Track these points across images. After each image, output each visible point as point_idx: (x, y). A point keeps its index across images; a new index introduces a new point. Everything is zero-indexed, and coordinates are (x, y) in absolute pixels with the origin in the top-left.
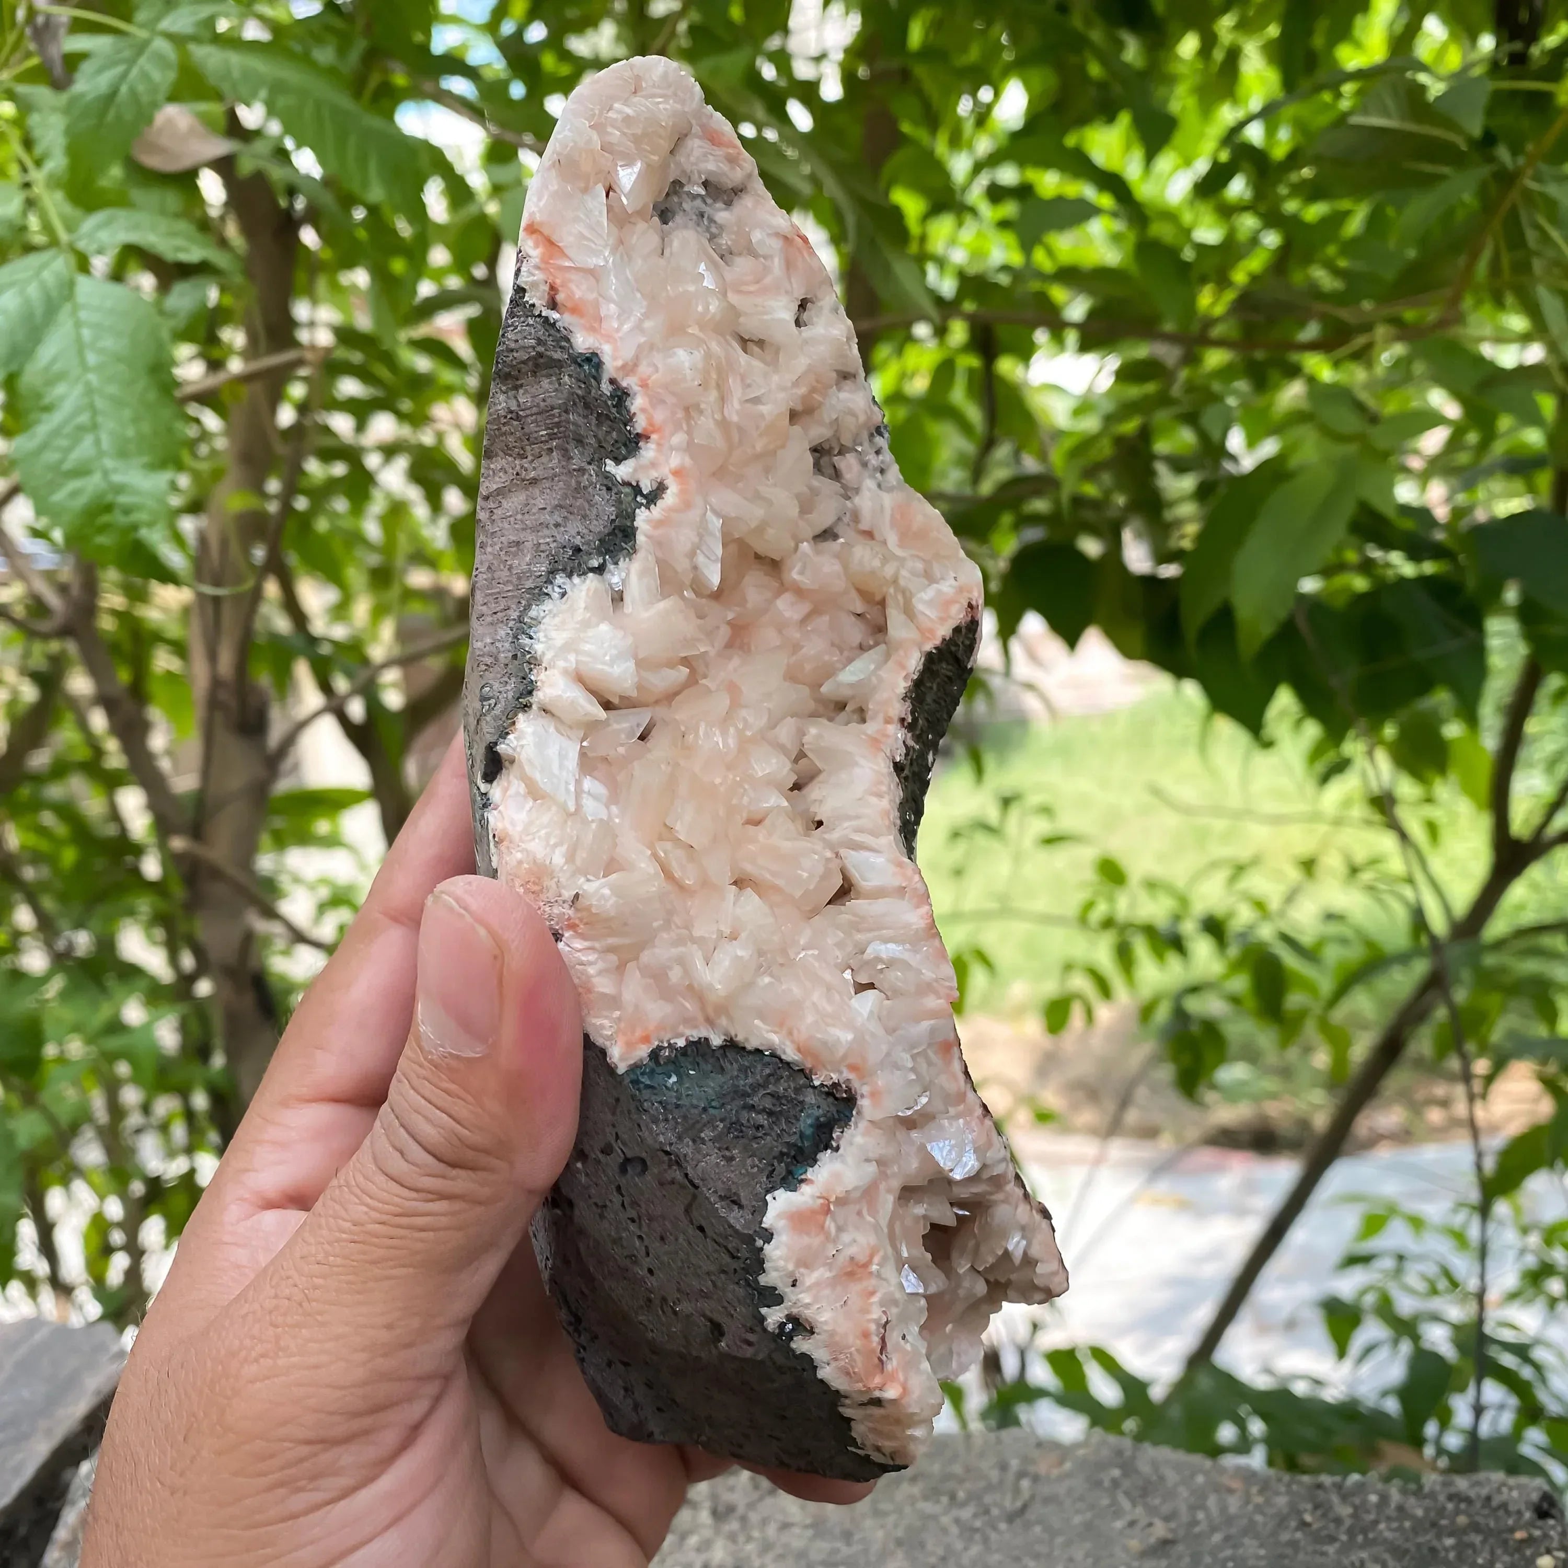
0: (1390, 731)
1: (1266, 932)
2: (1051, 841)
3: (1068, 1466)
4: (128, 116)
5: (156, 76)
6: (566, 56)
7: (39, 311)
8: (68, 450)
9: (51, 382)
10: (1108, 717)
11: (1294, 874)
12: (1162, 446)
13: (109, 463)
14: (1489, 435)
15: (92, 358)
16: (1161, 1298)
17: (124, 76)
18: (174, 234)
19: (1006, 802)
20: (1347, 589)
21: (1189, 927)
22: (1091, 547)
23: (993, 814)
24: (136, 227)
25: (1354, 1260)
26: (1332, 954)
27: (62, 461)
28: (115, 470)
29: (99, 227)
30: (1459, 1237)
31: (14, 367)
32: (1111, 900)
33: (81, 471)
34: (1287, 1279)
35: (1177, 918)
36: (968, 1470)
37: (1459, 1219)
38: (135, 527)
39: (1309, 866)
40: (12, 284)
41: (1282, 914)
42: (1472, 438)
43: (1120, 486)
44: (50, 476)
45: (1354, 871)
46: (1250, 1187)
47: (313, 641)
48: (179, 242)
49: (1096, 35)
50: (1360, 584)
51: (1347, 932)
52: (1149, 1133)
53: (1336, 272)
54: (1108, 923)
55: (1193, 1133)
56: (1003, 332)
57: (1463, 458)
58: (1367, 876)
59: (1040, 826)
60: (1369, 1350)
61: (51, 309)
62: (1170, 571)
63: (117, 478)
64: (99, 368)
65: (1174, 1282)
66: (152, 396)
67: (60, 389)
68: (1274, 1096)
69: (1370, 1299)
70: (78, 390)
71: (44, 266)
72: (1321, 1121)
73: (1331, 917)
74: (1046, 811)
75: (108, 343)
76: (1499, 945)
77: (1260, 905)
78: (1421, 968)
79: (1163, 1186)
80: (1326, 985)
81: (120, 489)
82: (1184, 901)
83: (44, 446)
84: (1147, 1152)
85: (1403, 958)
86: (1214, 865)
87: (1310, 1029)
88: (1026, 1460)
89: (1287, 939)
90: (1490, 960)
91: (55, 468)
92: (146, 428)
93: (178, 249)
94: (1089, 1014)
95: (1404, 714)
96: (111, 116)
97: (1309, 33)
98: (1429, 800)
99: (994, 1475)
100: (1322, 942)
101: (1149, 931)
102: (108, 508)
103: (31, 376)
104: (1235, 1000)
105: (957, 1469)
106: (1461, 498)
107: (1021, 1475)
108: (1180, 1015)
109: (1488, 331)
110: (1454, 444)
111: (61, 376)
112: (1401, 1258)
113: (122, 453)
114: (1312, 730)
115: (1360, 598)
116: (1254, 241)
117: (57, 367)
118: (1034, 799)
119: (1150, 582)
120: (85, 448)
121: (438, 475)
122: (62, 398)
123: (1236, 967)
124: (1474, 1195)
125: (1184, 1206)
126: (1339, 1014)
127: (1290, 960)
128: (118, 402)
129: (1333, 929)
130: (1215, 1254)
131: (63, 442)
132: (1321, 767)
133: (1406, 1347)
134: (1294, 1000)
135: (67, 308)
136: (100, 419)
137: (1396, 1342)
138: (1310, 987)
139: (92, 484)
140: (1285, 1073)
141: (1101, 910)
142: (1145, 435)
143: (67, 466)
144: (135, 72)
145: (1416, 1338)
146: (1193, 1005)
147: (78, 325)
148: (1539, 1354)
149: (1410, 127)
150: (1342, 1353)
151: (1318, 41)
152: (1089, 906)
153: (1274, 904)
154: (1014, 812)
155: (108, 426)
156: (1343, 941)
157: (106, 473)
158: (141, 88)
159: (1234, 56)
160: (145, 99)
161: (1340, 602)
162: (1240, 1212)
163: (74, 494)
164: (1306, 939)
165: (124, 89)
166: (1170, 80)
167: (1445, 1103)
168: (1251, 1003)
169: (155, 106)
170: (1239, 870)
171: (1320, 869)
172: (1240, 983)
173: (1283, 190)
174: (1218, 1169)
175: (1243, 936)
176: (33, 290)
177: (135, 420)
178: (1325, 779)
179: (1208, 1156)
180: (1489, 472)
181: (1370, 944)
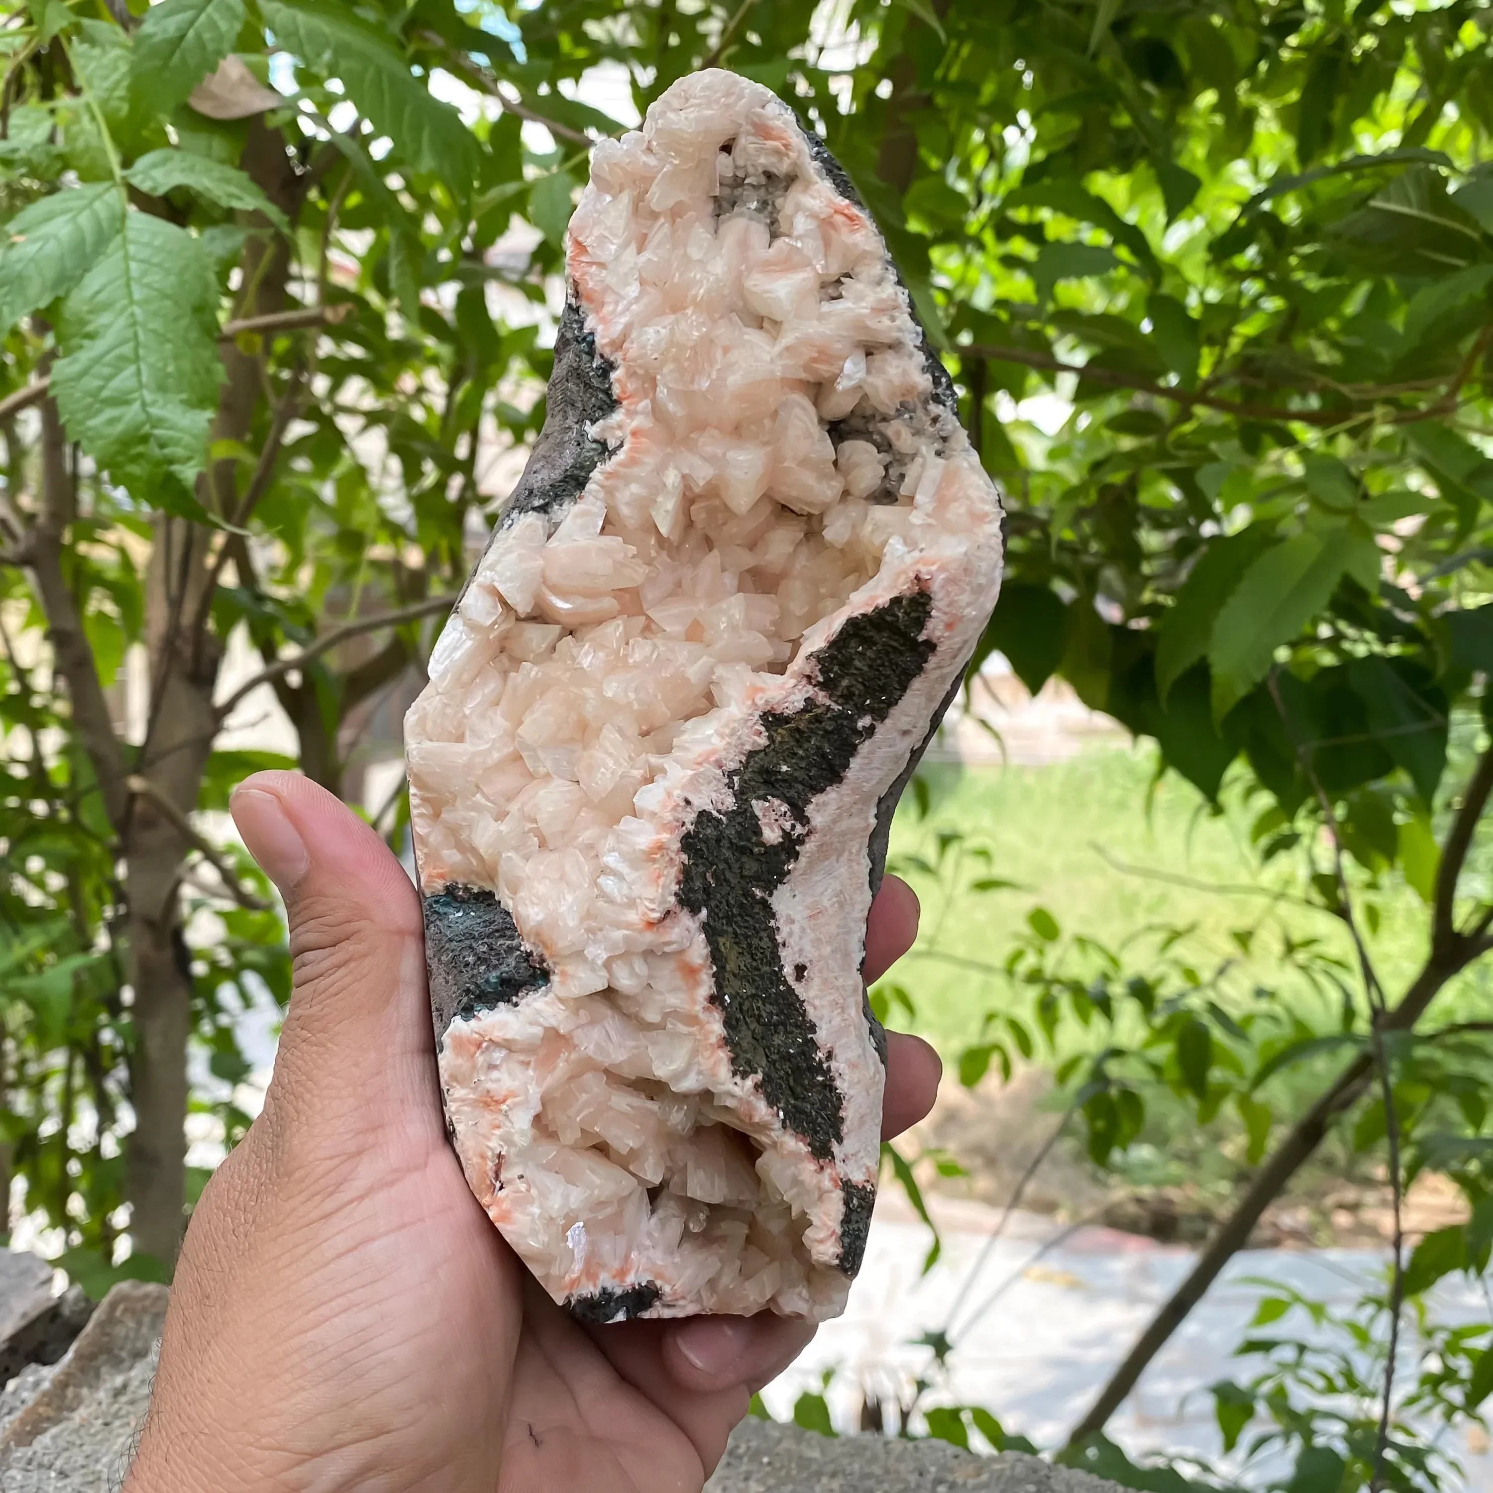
0: (1340, 811)
1: (1195, 1002)
2: (984, 886)
3: (985, 1477)
4: (192, 62)
5: (223, 25)
6: (581, 39)
7: (90, 238)
8: (109, 378)
9: (96, 310)
10: (1044, 771)
11: (1229, 948)
12: (1145, 498)
13: (148, 396)
14: (1468, 523)
15: (137, 294)
16: (1044, 1379)
17: (192, 23)
18: (228, 181)
19: (945, 841)
20: (1313, 662)
21: (1117, 989)
22: (1065, 591)
23: (930, 852)
24: (192, 169)
25: (1253, 1347)
26: (1260, 1031)
27: (102, 388)
28: (154, 403)
29: (155, 166)
30: (1362, 1335)
31: (61, 293)
32: (1041, 952)
33: (120, 400)
34: (1173, 1372)
35: (1106, 978)
36: (887, 1471)
37: (1363, 1316)
38: (171, 461)
39: (1243, 938)
40: (63, 212)
41: (1213, 985)
42: (1451, 525)
43: (1098, 534)
44: (89, 400)
45: (1290, 948)
46: (1145, 1272)
47: (261, 598)
48: (233, 190)
49: (1126, 85)
50: (1328, 659)
51: (1278, 1010)
52: (1048, 1208)
53: (1335, 345)
54: (1034, 977)
55: (1088, 1212)
56: (994, 366)
57: (1441, 544)
58: (1301, 956)
59: (977, 870)
60: (1261, 1442)
61: (102, 240)
62: (1141, 624)
63: (154, 411)
64: (146, 301)
65: (1058, 1363)
66: (193, 335)
67: (105, 318)
68: (1178, 1183)
69: (1267, 1387)
70: (122, 321)
71: (99, 196)
72: (1225, 1211)
73: (1260, 993)
74: (983, 854)
75: (155, 278)
76: (1430, 1039)
77: (1190, 974)
78: (1348, 1055)
79: (1054, 1262)
80: (1251, 1065)
81: (158, 422)
82: (1114, 961)
83: (84, 372)
84: (1041, 1225)
85: (1331, 1043)
86: (1150, 928)
87: (1229, 1109)
88: (944, 1468)
89: (1214, 1009)
90: (1421, 1052)
91: (94, 394)
92: (187, 366)
93: (231, 196)
94: (1007, 1069)
95: (1354, 796)
96: (175, 59)
97: (1330, 106)
98: (1373, 886)
99: (913, 1478)
100: (1249, 1019)
101: (1076, 989)
102: (145, 439)
103: (76, 303)
104: (1156, 1068)
105: (877, 1470)
106: (1434, 584)
107: (938, 1481)
108: (1099, 1077)
109: (1477, 421)
110: (1430, 530)
111: (106, 306)
112: (1302, 1348)
113: (162, 388)
114: (1265, 800)
115: (1327, 671)
116: (1254, 304)
117: (101, 297)
118: (972, 843)
119: (1120, 631)
120: (124, 380)
121: (418, 446)
122: (107, 327)
123: (1159, 1035)
124: (1384, 1289)
125: (1074, 1286)
126: (1259, 1096)
127: (1217, 1033)
128: (162, 339)
129: (1263, 1005)
130: (1102, 1338)
131: (106, 371)
132: (1265, 841)
133: (1296, 1444)
134: (1216, 1074)
135: (118, 239)
136: (141, 352)
137: (1287, 1436)
138: (1235, 1065)
139: (132, 413)
140: (1193, 1159)
141: (1029, 961)
142: (1132, 486)
143: (105, 394)
144: (203, 17)
145: (1308, 1434)
146: (1113, 1068)
147: (127, 257)
148: (1434, 1464)
149: (1428, 216)
150: (1230, 1445)
151: (1337, 116)
152: (1018, 956)
153: (1206, 975)
154: (953, 851)
155: (150, 359)
156: (1274, 1019)
157: (144, 405)
158: (207, 36)
159: (1250, 116)
160: (210, 47)
161: (1307, 675)
162: (1133, 1299)
163: (112, 421)
164: (1234, 1013)
165: (191, 33)
166: (1184, 132)
167: (1353, 1208)
168: (1173, 1073)
169: (220, 54)
170: (1175, 936)
171: (1255, 945)
172: (1164, 1052)
173: (1293, 261)
174: (1115, 1251)
175: (1170, 1002)
176: (84, 219)
177: (176, 357)
178: (1269, 854)
179: (1104, 1236)
180: (1463, 562)
181: (1299, 1025)
